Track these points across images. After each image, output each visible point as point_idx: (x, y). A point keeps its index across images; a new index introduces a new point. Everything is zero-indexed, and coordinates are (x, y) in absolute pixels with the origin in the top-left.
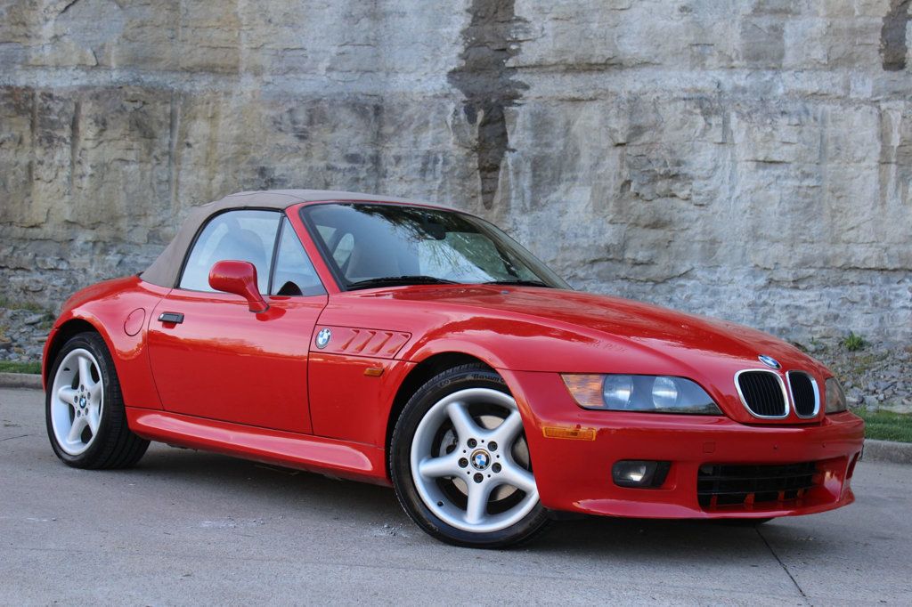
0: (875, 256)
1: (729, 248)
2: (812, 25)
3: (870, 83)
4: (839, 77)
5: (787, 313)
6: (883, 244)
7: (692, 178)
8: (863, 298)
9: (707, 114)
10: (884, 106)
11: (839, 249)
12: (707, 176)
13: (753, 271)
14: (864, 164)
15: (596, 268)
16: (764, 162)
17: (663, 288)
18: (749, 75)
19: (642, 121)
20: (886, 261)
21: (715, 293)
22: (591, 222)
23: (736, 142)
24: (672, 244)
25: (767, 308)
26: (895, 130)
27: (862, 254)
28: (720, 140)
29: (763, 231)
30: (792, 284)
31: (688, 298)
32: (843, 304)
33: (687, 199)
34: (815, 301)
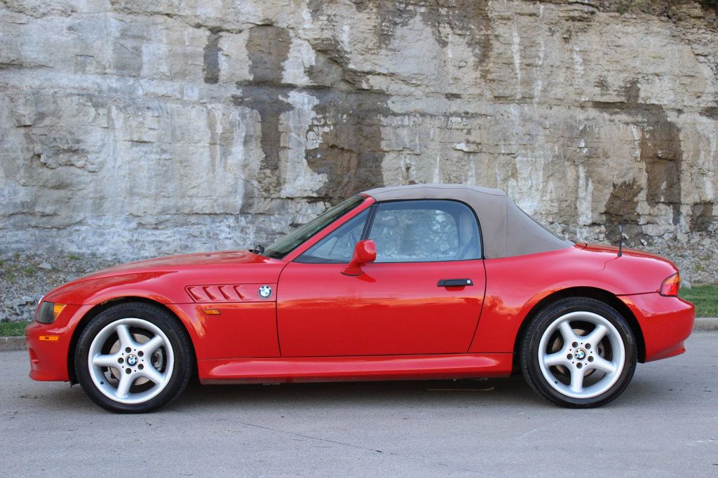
0: (209, 205)
1: (112, 202)
2: (159, 49)
3: (196, 90)
4: (176, 85)
5: (155, 246)
6: (215, 197)
7: (88, 152)
8: (201, 233)
9: (96, 106)
10: (210, 106)
11: (187, 201)
12: (98, 151)
13: (127, 218)
14: (199, 145)
15: (12, 221)
16: (137, 141)
17: (65, 232)
18: (118, 80)
19: (44, 109)
20: (216, 208)
21: (102, 235)
22: (5, 185)
23: (116, 127)
24: (71, 200)
25: (139, 244)
26: (219, 122)
27: (201, 204)
28: (106, 125)
29: (137, 190)
30: (154, 226)
31: (84, 239)
32: (188, 238)
33: (82, 167)
34: (171, 237)
